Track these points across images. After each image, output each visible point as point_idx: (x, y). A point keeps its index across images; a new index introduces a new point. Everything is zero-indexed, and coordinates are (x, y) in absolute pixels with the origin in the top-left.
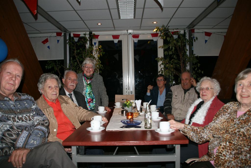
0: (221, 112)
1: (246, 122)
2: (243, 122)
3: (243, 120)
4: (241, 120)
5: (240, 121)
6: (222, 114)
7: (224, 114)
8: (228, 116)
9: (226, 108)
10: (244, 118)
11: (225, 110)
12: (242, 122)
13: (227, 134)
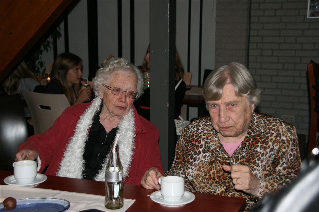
0: (188, 149)
1: (250, 160)
2: (245, 160)
3: (243, 157)
4: (241, 159)
5: (240, 161)
6: (192, 152)
7: (196, 152)
8: (209, 156)
9: (194, 139)
10: (244, 154)
11: (194, 143)
12: (243, 161)
13: (231, 192)
